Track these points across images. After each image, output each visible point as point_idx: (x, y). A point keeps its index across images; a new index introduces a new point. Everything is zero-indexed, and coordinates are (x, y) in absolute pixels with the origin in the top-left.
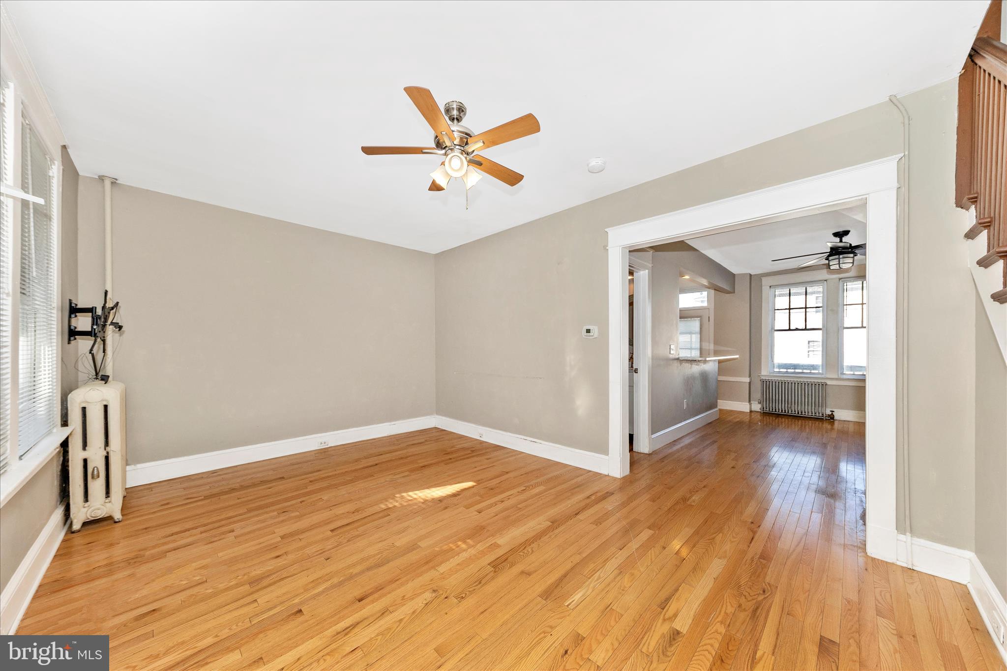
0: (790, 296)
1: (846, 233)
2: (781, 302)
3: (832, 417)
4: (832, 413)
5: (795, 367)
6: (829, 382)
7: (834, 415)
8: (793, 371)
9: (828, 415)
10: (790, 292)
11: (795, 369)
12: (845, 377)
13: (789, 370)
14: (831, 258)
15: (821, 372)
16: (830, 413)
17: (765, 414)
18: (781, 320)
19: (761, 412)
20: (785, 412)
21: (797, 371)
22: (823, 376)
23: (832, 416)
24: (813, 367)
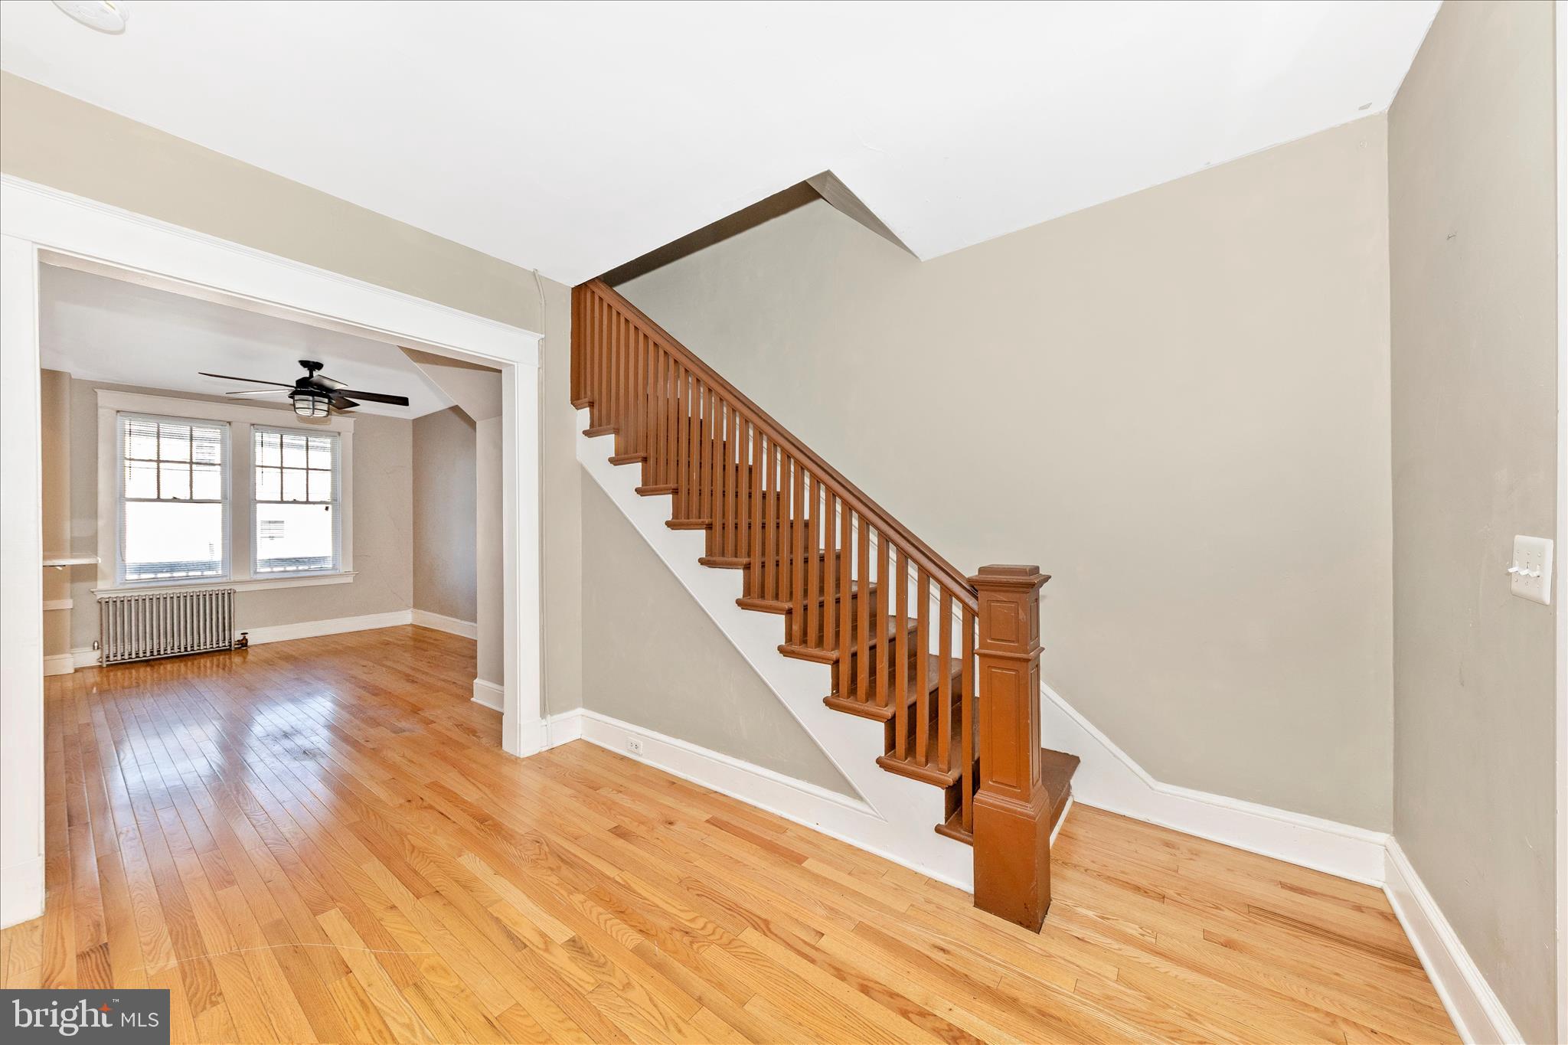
0: (158, 437)
1: (319, 366)
2: (140, 446)
3: (243, 643)
4: (245, 637)
5: (172, 567)
6: (238, 588)
7: (247, 640)
8: (168, 575)
9: (238, 641)
10: (158, 430)
11: (172, 571)
12: (259, 577)
13: (160, 575)
14: (297, 397)
15: (220, 572)
16: (241, 638)
17: (111, 666)
18: (139, 481)
19: (100, 667)
20: (159, 654)
21: (176, 574)
22: (224, 580)
23: (244, 641)
24: (209, 566)
